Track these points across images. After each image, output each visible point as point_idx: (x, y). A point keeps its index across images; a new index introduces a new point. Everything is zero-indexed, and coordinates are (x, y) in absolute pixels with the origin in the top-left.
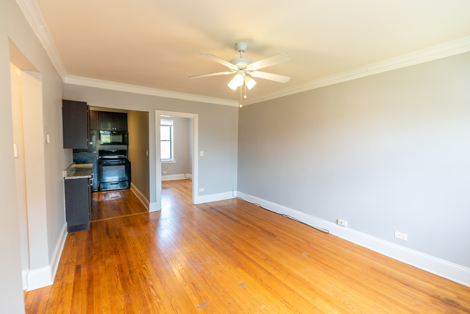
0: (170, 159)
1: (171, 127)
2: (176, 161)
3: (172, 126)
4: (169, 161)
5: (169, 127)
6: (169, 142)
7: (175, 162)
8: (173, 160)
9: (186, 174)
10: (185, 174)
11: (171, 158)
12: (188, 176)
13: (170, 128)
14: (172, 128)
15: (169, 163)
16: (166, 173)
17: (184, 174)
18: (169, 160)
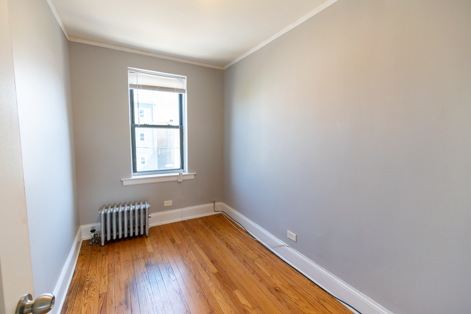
0: (182, 170)
1: (183, 94)
2: (195, 175)
3: (183, 91)
4: (177, 176)
5: (176, 95)
6: (178, 131)
7: (193, 177)
8: (187, 173)
9: (216, 204)
10: (214, 202)
11: (182, 167)
12: (221, 206)
13: (181, 96)
14: (185, 96)
15: (177, 181)
16: (171, 204)
17: (212, 204)
18: (178, 174)
